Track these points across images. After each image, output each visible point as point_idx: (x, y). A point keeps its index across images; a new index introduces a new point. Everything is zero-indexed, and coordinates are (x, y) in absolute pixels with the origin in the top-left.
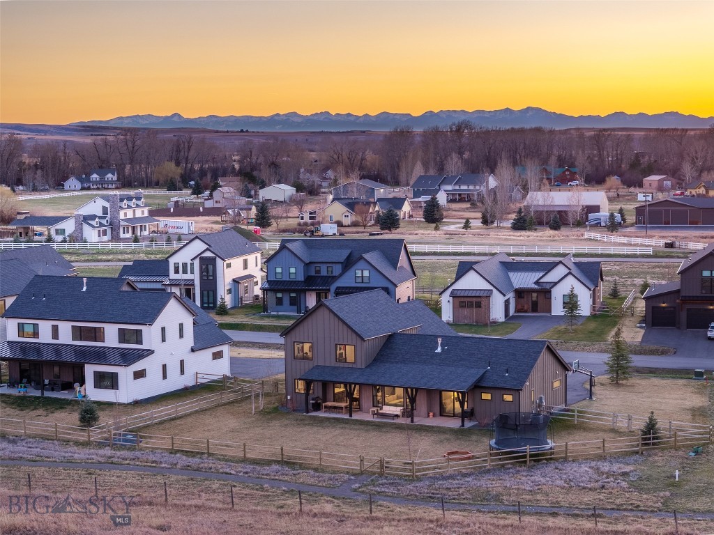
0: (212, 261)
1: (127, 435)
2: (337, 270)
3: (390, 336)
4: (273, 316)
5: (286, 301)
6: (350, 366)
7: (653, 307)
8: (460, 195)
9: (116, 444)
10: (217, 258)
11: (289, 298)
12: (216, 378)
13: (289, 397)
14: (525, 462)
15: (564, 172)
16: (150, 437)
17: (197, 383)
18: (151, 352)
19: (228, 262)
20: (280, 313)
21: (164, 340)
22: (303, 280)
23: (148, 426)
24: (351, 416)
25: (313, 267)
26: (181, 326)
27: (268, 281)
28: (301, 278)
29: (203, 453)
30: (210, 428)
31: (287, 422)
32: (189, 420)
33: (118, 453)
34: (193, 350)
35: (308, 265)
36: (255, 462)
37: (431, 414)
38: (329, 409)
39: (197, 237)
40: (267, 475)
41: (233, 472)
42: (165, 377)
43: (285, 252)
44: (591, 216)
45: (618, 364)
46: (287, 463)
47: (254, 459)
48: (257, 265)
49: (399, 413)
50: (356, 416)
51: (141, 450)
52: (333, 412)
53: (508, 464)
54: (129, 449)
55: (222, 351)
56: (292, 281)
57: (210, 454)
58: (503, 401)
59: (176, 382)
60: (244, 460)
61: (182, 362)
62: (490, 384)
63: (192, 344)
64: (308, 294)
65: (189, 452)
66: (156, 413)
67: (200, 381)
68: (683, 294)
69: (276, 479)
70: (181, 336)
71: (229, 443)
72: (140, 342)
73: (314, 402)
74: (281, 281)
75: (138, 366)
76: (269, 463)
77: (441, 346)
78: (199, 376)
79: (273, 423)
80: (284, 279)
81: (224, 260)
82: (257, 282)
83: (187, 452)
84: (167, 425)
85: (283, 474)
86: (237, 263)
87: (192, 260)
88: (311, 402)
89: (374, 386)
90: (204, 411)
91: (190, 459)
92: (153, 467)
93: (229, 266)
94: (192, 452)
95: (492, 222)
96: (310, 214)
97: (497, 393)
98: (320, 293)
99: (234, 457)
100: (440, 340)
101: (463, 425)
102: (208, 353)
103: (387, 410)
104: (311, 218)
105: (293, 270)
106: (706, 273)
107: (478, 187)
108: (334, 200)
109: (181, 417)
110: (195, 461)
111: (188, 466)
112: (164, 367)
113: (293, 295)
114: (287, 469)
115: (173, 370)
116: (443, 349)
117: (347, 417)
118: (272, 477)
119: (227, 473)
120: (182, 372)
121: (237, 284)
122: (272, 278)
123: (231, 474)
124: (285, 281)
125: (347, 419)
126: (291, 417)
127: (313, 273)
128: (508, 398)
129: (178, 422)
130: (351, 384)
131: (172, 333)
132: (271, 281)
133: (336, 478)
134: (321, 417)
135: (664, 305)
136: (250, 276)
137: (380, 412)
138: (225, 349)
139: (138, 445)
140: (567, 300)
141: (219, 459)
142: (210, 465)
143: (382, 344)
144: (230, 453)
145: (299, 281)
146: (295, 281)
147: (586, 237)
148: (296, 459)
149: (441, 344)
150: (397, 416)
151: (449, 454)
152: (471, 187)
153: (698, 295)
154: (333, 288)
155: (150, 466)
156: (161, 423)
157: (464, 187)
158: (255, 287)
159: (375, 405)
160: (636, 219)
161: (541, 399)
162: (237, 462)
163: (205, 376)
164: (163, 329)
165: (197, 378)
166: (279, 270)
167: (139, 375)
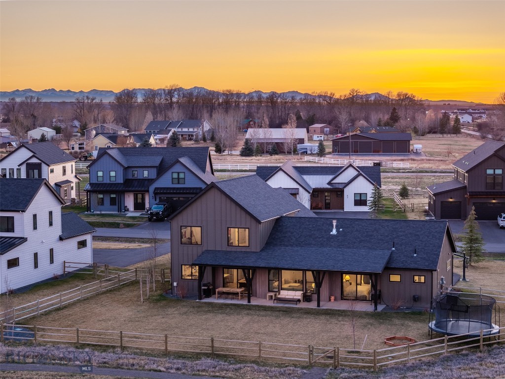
0: (38, 167)
1: (15, 327)
2: (153, 174)
3: (277, 220)
4: (98, 215)
5: (107, 201)
6: (243, 250)
7: (442, 202)
8: (182, 135)
9: (7, 339)
10: (43, 163)
11: (109, 198)
12: (82, 266)
13: (175, 284)
14: (478, 347)
15: (249, 122)
16: (43, 330)
17: (64, 272)
18: (23, 240)
19: (51, 167)
20: (103, 212)
21: (35, 228)
22: (122, 182)
23: (34, 317)
24: (249, 301)
25: (130, 171)
26: (51, 213)
27: (90, 184)
28: (120, 180)
29: (114, 347)
30: (104, 317)
31: (185, 310)
32: (77, 309)
33: (16, 350)
34: (61, 239)
35: (126, 169)
36: (180, 355)
37: (333, 298)
38: (222, 294)
39: (23, 146)
40: (204, 370)
41: (163, 369)
42: (36, 266)
43: (106, 157)
44: (299, 146)
45: (471, 247)
46: (218, 356)
47: (178, 353)
48: (72, 172)
49: (300, 298)
50: (254, 302)
51: (40, 345)
52: (226, 298)
53: (462, 350)
54: (25, 344)
55: (86, 240)
56: (112, 184)
57: (123, 348)
58: (414, 282)
59: (47, 271)
60: (166, 354)
61: (52, 250)
62: (401, 265)
63: (60, 233)
64: (126, 196)
65: (96, 345)
66: (42, 303)
67: (67, 270)
68: (469, 189)
69: (217, 376)
70: (51, 224)
71: (137, 334)
72: (12, 230)
73: (206, 288)
74: (103, 184)
75: (11, 255)
76: (197, 356)
77: (336, 228)
78: (67, 265)
79: (170, 311)
80: (105, 182)
81: (49, 166)
82: (72, 187)
83: (94, 345)
84: (55, 315)
85: (222, 370)
86: (58, 168)
87: (19, 166)
88: (203, 288)
89: (269, 269)
90: (86, 299)
91: (103, 354)
92: (64, 365)
93: (52, 171)
94: (100, 346)
95: (224, 151)
96: (79, 145)
97: (408, 274)
98: (137, 195)
99: (153, 350)
100: (335, 223)
101: (376, 309)
102: (73, 242)
103: (284, 294)
104: (80, 148)
105: (113, 174)
106: (490, 172)
107: (196, 130)
108: (97, 134)
109: (65, 307)
110: (109, 356)
111: (105, 363)
112: (36, 255)
113: (113, 196)
114: (223, 363)
115: (44, 260)
116: (338, 231)
117: (245, 302)
118: (212, 374)
119: (156, 371)
120: (52, 261)
121: (58, 188)
122: (94, 181)
123: (160, 371)
124: (106, 184)
125: (247, 305)
126: (184, 304)
127: (130, 177)
128: (420, 279)
129: (66, 312)
130: (249, 268)
131: (43, 220)
132: (93, 184)
133: (288, 372)
134: (219, 304)
135: (451, 200)
136: (68, 182)
137: (279, 296)
138: (88, 238)
139: (35, 340)
140: (358, 198)
141: (135, 353)
142: (131, 361)
143: (272, 228)
144: (146, 345)
145: (118, 184)
146: (115, 184)
147: (306, 160)
148: (222, 351)
149: (336, 226)
150: (299, 301)
151: (388, 339)
152: (191, 130)
153: (483, 191)
154: (152, 189)
155: (61, 364)
156: (47, 314)
157: (185, 130)
158: (72, 191)
159: (271, 290)
160: (333, 149)
161: (442, 279)
162: (158, 356)
163: (72, 265)
164: (35, 216)
165: (65, 267)
166: (100, 174)
167: (13, 263)
